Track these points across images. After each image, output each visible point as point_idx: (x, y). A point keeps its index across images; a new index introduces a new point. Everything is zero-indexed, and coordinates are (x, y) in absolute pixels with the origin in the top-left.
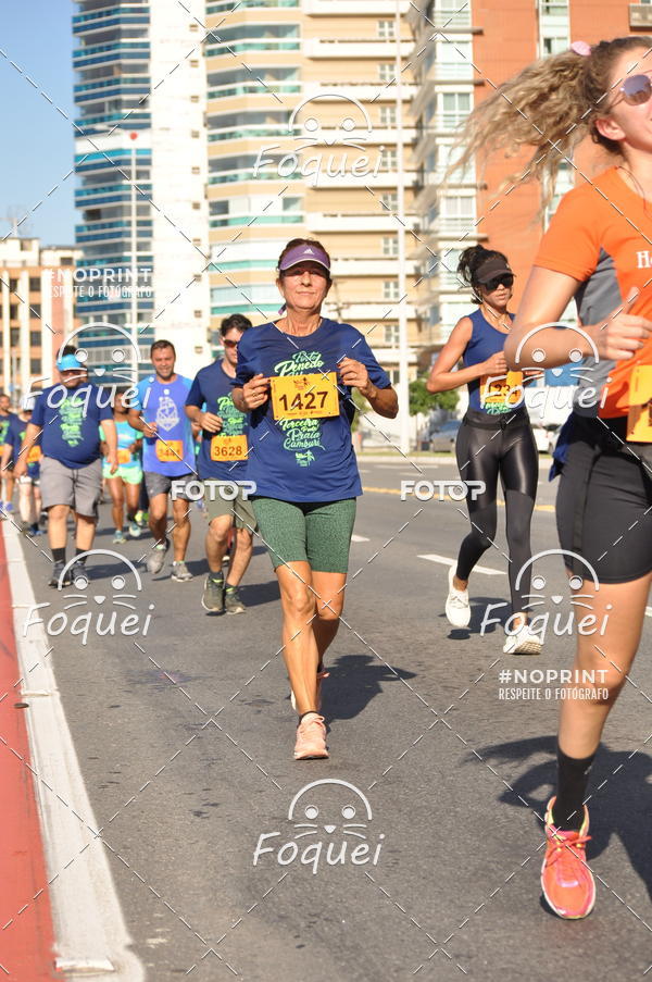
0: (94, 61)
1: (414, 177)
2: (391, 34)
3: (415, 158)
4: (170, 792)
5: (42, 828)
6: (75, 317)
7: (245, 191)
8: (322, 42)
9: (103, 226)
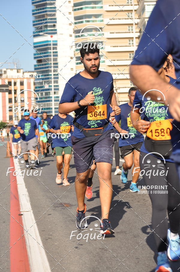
0: (39, 13)
2: (131, 3)
8: (110, 6)
9: (43, 65)
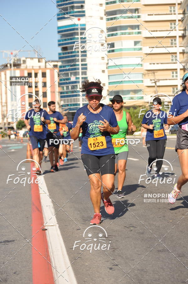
1: (182, 32)
3: (183, 25)
4: (100, 261)
5: (54, 275)
6: (59, 86)
7: (120, 39)
9: (69, 53)
